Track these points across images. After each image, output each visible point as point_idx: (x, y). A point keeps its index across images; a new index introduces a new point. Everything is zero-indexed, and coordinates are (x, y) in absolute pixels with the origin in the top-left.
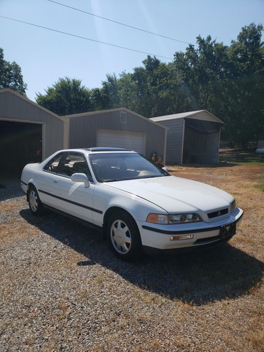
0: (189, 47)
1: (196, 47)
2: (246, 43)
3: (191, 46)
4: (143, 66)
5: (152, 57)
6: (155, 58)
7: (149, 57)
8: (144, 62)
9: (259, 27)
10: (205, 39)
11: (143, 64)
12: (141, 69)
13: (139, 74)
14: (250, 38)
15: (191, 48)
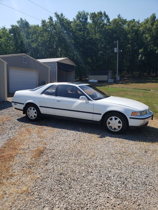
0: (50, 18)
1: (55, 19)
2: (81, 21)
3: (51, 17)
4: (18, 25)
5: (23, 19)
6: (26, 21)
7: (21, 19)
8: (18, 22)
9: (87, 13)
10: (60, 15)
11: (17, 23)
12: (17, 27)
13: (14, 30)
14: (83, 19)
15: (51, 19)
